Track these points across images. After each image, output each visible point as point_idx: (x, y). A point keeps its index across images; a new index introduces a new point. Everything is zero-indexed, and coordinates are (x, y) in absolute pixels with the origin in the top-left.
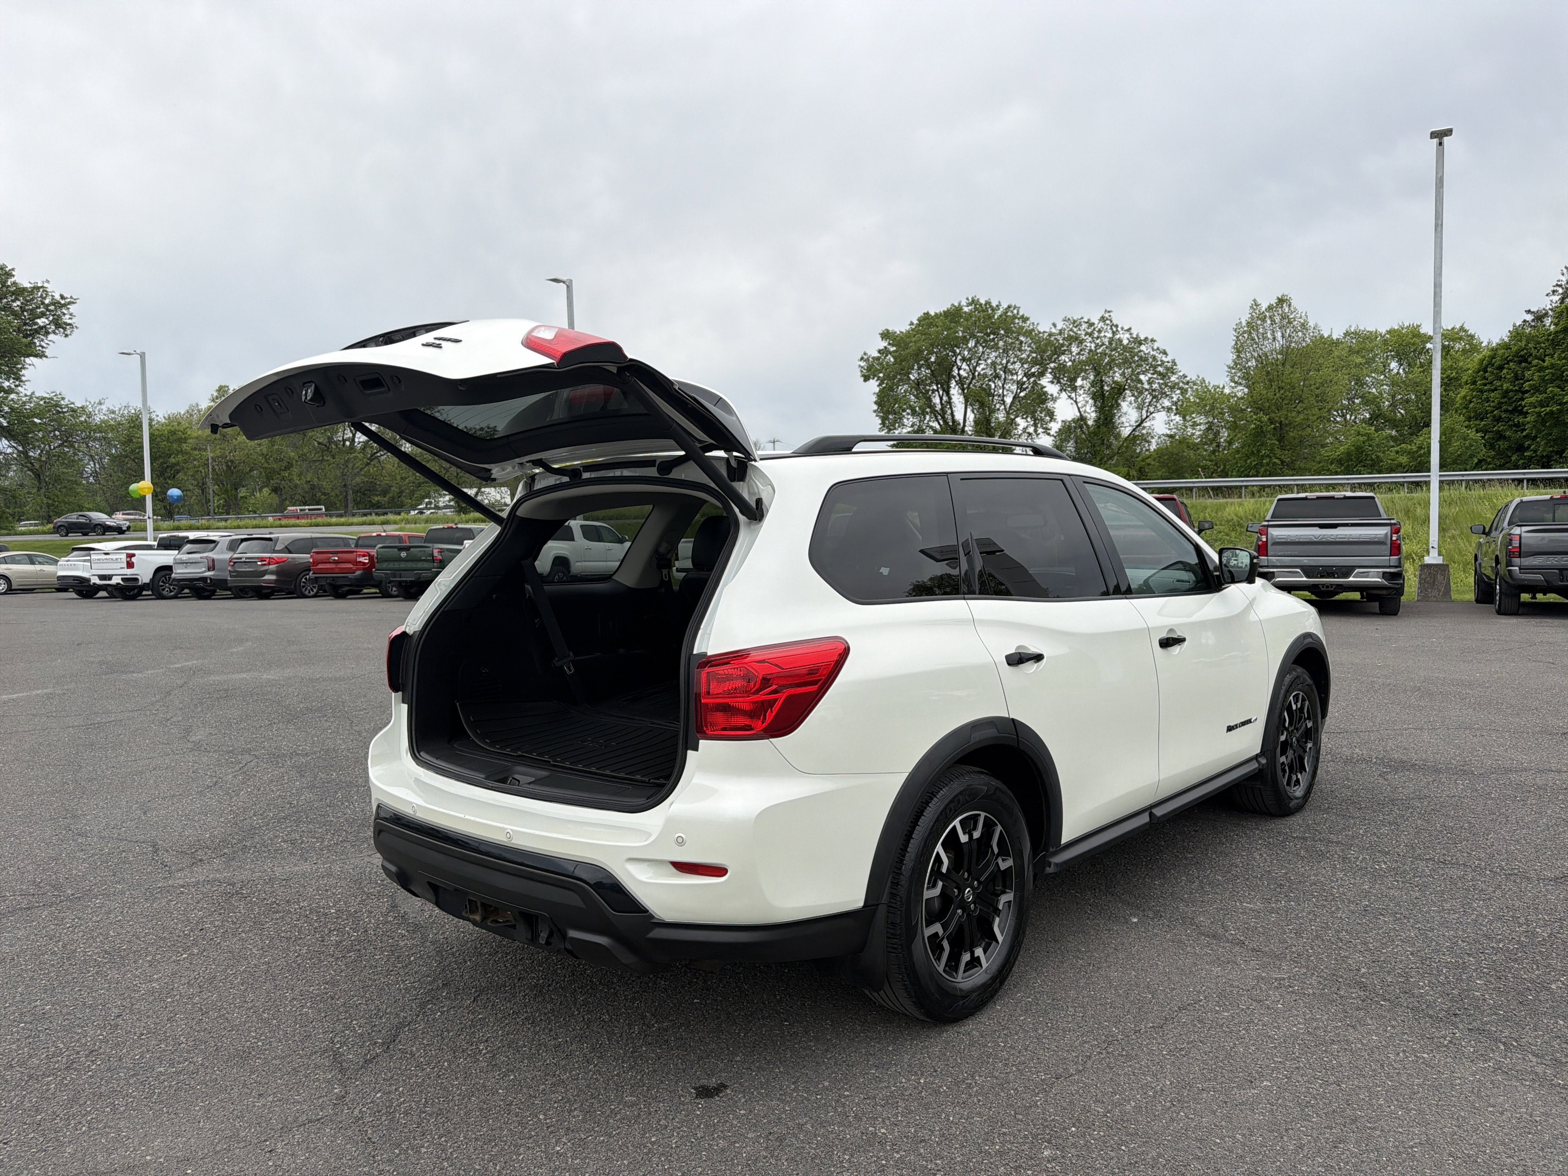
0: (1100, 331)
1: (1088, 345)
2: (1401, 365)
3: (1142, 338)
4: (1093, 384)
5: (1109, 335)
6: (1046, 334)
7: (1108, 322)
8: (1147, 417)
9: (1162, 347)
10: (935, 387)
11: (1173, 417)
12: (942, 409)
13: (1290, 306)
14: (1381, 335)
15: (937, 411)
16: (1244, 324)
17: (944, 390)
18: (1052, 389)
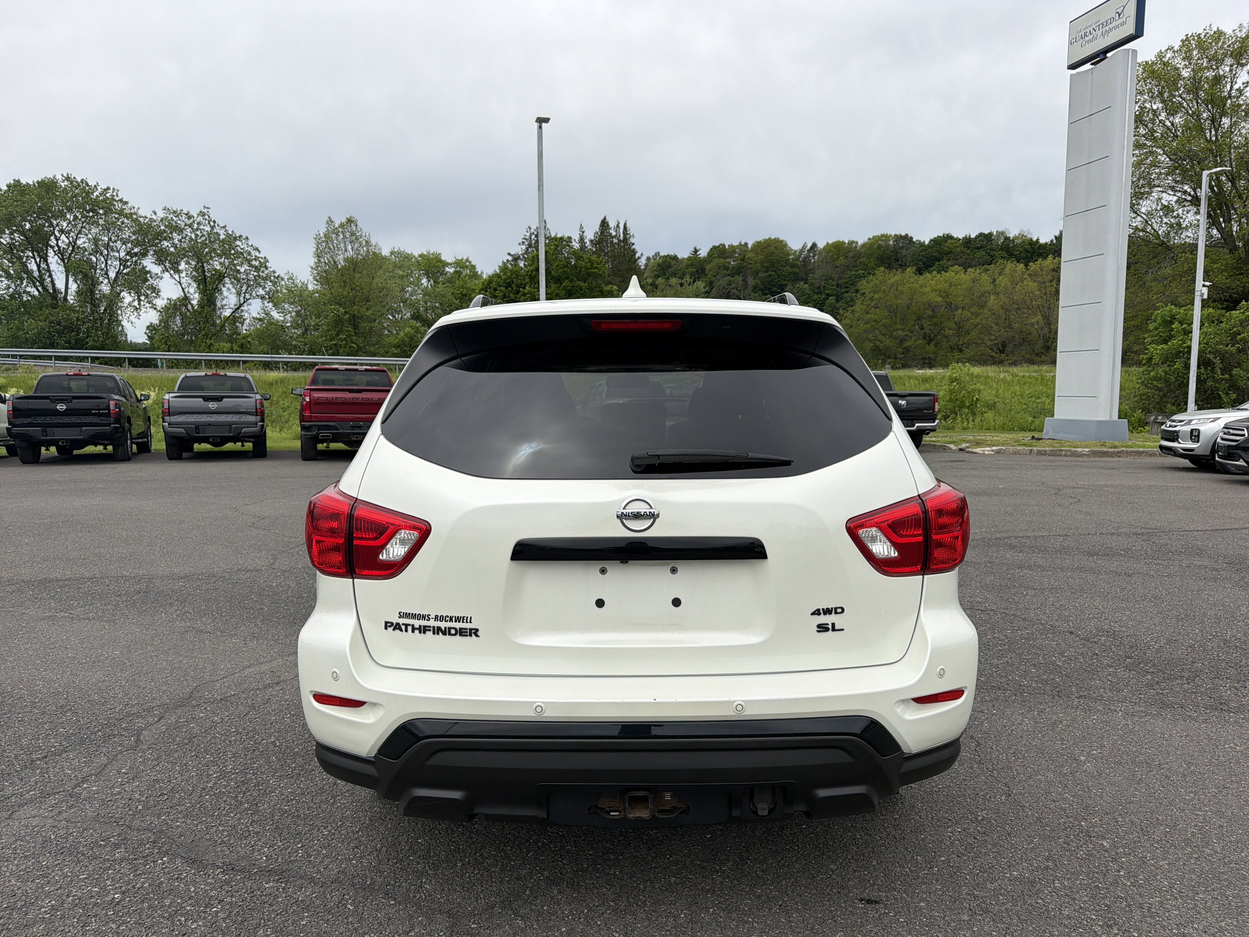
0: (199, 224)
1: (189, 234)
2: (429, 281)
3: (237, 235)
4: (196, 269)
5: (208, 228)
6: (147, 220)
7: (207, 217)
8: (244, 302)
9: (255, 245)
10: (30, 254)
11: (266, 304)
12: (41, 276)
13: (356, 225)
14: (414, 257)
15: (35, 278)
16: (322, 235)
17: (41, 257)
18: (156, 269)
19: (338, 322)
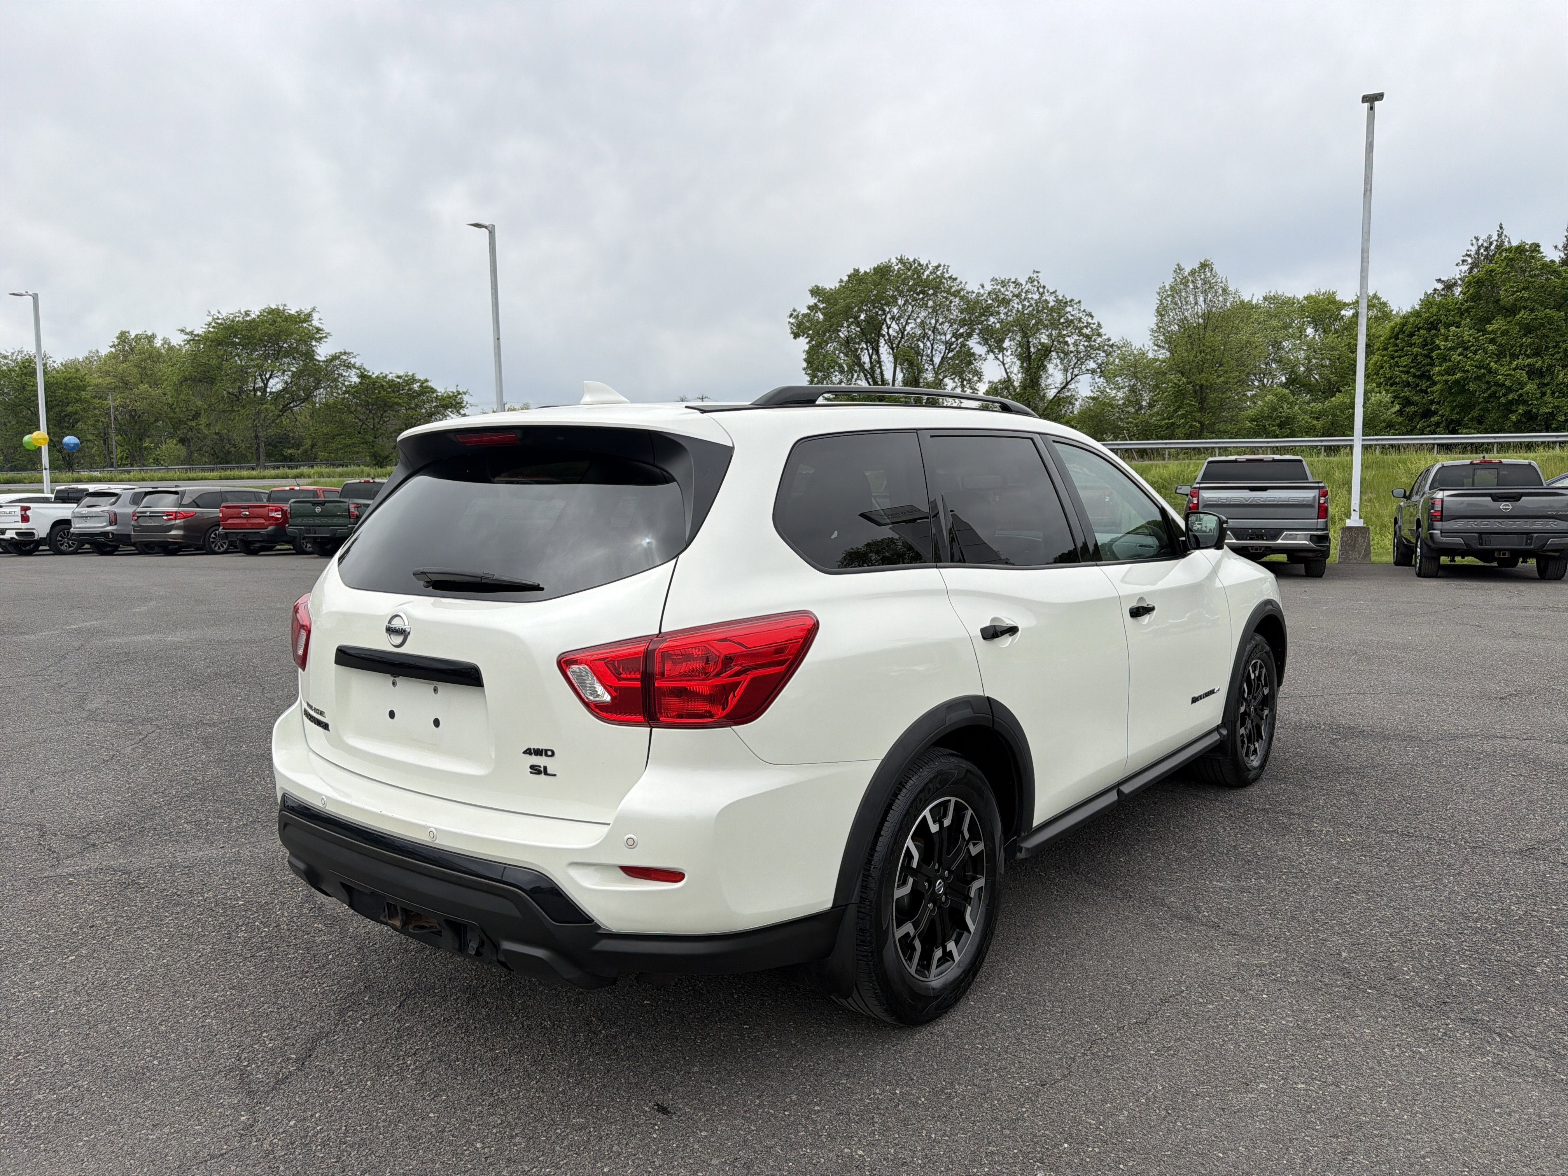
0: (1027, 292)
1: (1016, 306)
2: (1316, 331)
3: (1068, 300)
4: (1020, 345)
5: (1036, 296)
6: (974, 295)
7: (1036, 283)
8: (1072, 379)
9: (1088, 310)
10: (865, 346)
11: (1097, 380)
12: (872, 368)
13: (1212, 270)
14: (1298, 300)
15: (866, 370)
16: (1167, 288)
17: (873, 348)
18: (979, 350)
19: (1179, 394)
